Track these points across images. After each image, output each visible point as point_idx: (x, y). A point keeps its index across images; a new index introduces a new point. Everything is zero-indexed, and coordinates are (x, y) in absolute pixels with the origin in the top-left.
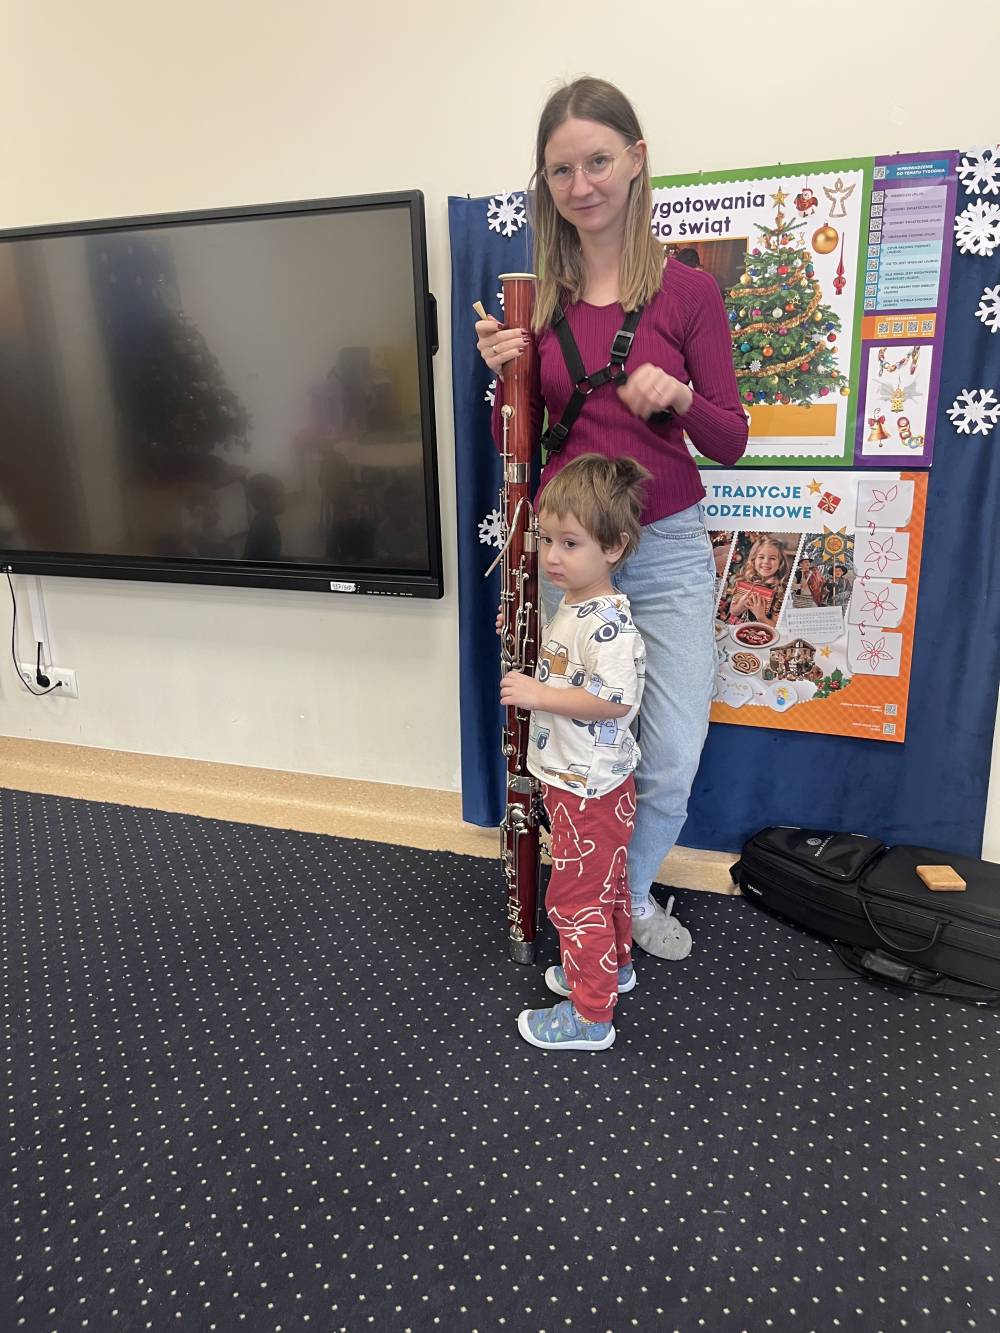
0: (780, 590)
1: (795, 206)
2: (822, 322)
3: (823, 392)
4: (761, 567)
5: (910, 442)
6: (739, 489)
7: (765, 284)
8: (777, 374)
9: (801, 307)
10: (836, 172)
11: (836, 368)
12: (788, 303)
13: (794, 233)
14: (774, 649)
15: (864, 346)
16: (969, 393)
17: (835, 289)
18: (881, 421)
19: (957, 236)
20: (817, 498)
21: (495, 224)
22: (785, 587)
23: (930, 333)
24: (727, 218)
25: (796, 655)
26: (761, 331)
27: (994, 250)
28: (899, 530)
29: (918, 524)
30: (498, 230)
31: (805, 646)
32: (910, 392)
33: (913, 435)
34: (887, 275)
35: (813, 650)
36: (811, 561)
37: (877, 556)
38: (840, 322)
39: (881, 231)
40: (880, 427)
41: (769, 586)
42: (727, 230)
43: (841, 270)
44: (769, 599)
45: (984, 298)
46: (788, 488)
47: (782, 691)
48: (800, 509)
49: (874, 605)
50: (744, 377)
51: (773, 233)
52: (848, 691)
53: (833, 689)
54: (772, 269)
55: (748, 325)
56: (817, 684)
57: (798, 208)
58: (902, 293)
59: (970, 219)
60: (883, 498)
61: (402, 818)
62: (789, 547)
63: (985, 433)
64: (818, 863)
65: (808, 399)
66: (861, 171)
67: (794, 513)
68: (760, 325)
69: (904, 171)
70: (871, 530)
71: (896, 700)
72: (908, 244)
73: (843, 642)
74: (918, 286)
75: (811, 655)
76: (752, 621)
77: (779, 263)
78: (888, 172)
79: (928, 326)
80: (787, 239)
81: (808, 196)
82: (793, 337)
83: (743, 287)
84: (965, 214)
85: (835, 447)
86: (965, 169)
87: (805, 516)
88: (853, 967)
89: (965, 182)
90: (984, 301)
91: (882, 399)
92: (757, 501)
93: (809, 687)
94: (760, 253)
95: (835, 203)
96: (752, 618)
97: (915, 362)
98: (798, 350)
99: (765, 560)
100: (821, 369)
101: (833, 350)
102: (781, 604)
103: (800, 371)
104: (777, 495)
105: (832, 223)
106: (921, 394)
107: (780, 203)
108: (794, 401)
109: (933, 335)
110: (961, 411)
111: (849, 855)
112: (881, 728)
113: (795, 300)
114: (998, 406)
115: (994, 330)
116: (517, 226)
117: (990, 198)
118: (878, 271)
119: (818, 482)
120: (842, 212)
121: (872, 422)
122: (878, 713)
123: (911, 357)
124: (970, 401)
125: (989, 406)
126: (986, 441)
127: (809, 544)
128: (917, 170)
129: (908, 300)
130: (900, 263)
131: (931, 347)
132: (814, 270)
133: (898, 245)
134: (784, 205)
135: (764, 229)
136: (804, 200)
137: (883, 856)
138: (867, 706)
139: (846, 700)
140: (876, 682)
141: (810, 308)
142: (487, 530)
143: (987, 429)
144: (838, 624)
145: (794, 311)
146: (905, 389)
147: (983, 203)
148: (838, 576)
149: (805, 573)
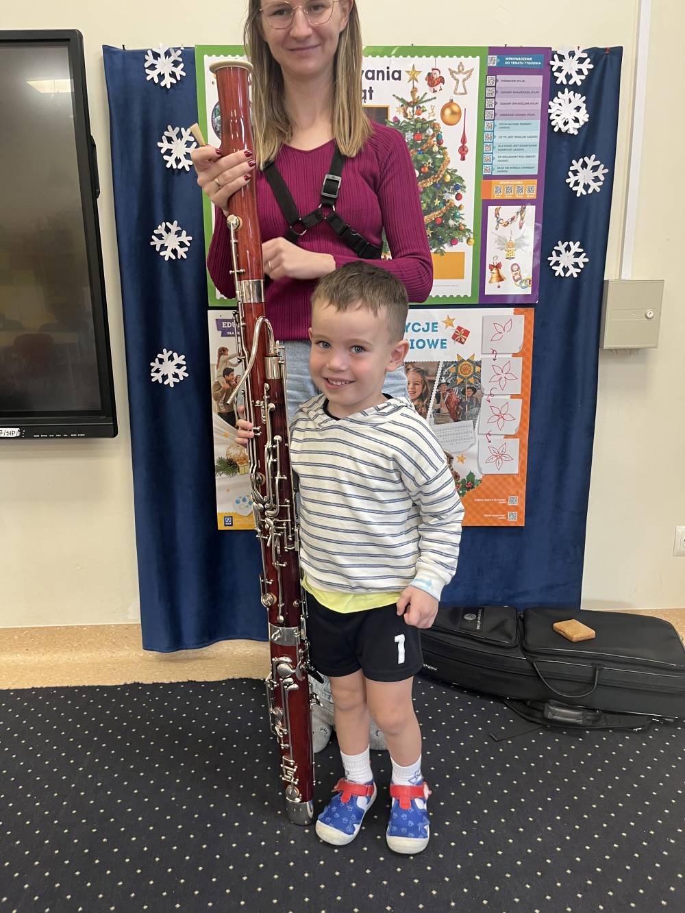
0: (424, 410)
1: (427, 82)
2: (451, 183)
3: (453, 242)
5: (520, 283)
9: (434, 170)
10: (459, 56)
11: (463, 222)
12: (423, 166)
13: (427, 105)
15: (485, 204)
16: (563, 244)
17: (460, 156)
18: (498, 266)
19: (551, 117)
20: (451, 331)
21: (152, 75)
22: (428, 407)
23: (533, 195)
24: (371, 88)
27: (578, 130)
28: (515, 355)
29: (529, 351)
30: (156, 80)
32: (519, 243)
33: (523, 278)
34: (500, 146)
36: (447, 384)
37: (498, 377)
38: (465, 183)
39: (494, 109)
40: (498, 271)
42: (371, 98)
43: (464, 140)
45: (571, 168)
46: (428, 324)
48: (438, 340)
49: (497, 417)
51: (409, 104)
52: (480, 488)
53: (468, 489)
54: (410, 136)
57: (428, 84)
58: (512, 162)
59: (560, 104)
60: (501, 330)
61: (77, 658)
62: (430, 374)
63: (575, 276)
64: (479, 634)
65: (441, 248)
66: (478, 58)
67: (433, 344)
69: (510, 61)
70: (494, 356)
71: (517, 493)
72: (517, 122)
73: (474, 449)
74: (523, 157)
77: (414, 130)
79: (530, 190)
80: (421, 110)
81: (437, 75)
84: (556, 99)
85: (463, 287)
86: (556, 64)
87: (442, 347)
89: (556, 74)
90: (572, 171)
91: (498, 248)
94: (399, 121)
95: (458, 82)
97: (522, 219)
98: (432, 206)
100: (451, 222)
101: (460, 208)
103: (435, 224)
104: (419, 330)
105: (456, 99)
106: (527, 245)
107: (414, 78)
109: (535, 198)
110: (558, 259)
111: (502, 624)
112: (507, 516)
113: (429, 163)
114: (584, 254)
115: (578, 195)
116: (176, 79)
117: (574, 88)
118: (492, 142)
119: (451, 318)
120: (464, 92)
121: (492, 267)
122: (504, 504)
123: (519, 215)
124: (563, 251)
125: (577, 255)
126: (576, 282)
127: (446, 370)
128: (519, 61)
129: (516, 168)
130: (509, 137)
131: (534, 207)
132: (443, 138)
133: (507, 122)
134: (417, 81)
135: (402, 100)
136: (433, 78)
137: (523, 620)
138: (495, 500)
139: (479, 497)
140: (501, 479)
141: (441, 171)
142: (158, 369)
143: (577, 273)
144: (471, 435)
145: (428, 173)
146: (515, 240)
147: (569, 92)
148: (470, 395)
149: (443, 394)
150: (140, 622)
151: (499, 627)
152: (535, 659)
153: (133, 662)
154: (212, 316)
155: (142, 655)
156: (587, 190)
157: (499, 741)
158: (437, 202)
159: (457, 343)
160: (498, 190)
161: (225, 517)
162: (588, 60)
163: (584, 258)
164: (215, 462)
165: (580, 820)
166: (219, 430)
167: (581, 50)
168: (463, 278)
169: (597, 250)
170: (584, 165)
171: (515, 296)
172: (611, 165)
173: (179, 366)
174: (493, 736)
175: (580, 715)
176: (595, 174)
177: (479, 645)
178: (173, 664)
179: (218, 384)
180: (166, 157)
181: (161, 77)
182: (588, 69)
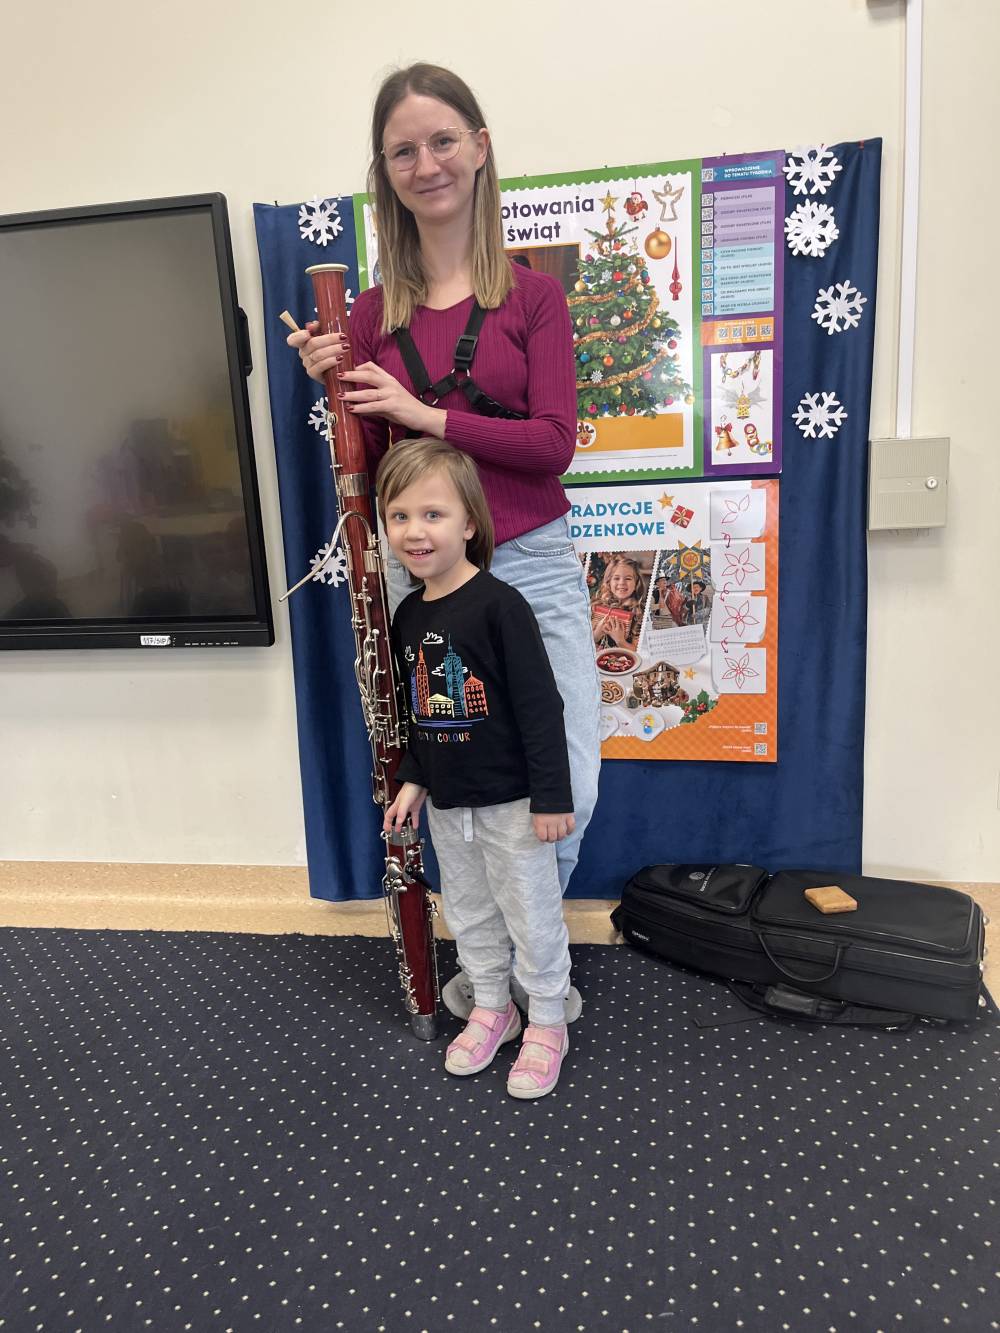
0: (639, 612)
1: (626, 210)
2: (662, 329)
3: (668, 401)
4: (616, 589)
5: (758, 449)
6: (589, 507)
7: (600, 290)
8: (619, 384)
9: (639, 314)
10: (664, 175)
11: (679, 376)
12: (625, 310)
13: (627, 238)
14: (638, 675)
15: (705, 353)
16: (812, 396)
17: (672, 295)
18: (728, 428)
19: (789, 238)
20: (666, 514)
21: (307, 232)
22: (643, 608)
23: (769, 337)
24: (557, 223)
25: (659, 679)
26: (599, 340)
27: (825, 250)
28: (755, 540)
29: (773, 533)
30: (312, 238)
31: (668, 669)
32: (754, 398)
33: (762, 441)
34: (722, 279)
35: (677, 673)
36: (668, 579)
37: (734, 569)
38: (679, 328)
39: (713, 234)
40: (728, 435)
41: (627, 609)
42: (557, 236)
43: (676, 275)
44: (627, 622)
45: (819, 300)
46: (639, 504)
47: (648, 718)
48: (652, 525)
49: (735, 621)
50: (585, 389)
51: (604, 238)
52: (715, 712)
53: (701, 712)
54: (607, 276)
55: (586, 334)
56: (683, 709)
57: (628, 212)
58: (739, 298)
59: (800, 220)
60: (736, 509)
61: (239, 903)
62: (644, 565)
63: (831, 436)
64: (703, 898)
65: (653, 409)
66: (689, 174)
67: (646, 529)
68: (598, 334)
69: (731, 173)
70: (727, 542)
71: (766, 718)
72: (742, 247)
73: (706, 661)
74: (754, 290)
75: (675, 678)
76: (612, 646)
77: (613, 269)
78: (716, 174)
79: (766, 330)
80: (620, 244)
81: (638, 200)
82: (633, 346)
83: (577, 294)
84: (794, 215)
85: (683, 457)
86: (792, 169)
87: (658, 533)
88: (754, 1006)
89: (792, 183)
90: (820, 303)
91: (727, 406)
92: (607, 520)
93: (675, 712)
94: (593, 259)
95: (665, 206)
96: (612, 643)
97: (756, 367)
98: (639, 359)
99: (621, 581)
100: (664, 377)
101: (674, 358)
102: (640, 627)
104: (629, 512)
105: (664, 227)
106: (766, 399)
107: (609, 207)
108: (639, 411)
109: (772, 339)
110: (806, 415)
111: (738, 884)
112: (753, 749)
113: (633, 307)
114: (842, 408)
115: (830, 332)
116: (333, 235)
117: (818, 198)
118: (713, 275)
119: (669, 496)
120: (673, 216)
121: (719, 430)
122: (749, 733)
123: (752, 362)
124: (813, 405)
125: (832, 409)
126: (832, 444)
128: (740, 172)
129: (745, 304)
130: (734, 267)
131: (772, 351)
132: (649, 275)
133: (730, 248)
134: (613, 210)
135: (596, 234)
136: (634, 203)
138: (736, 727)
139: (715, 723)
140: (743, 701)
141: (649, 315)
142: (320, 566)
143: (833, 432)
144: (701, 643)
145: (631, 318)
146: (749, 395)
147: (811, 204)
148: (698, 592)
149: (663, 593)
150: (306, 865)
152: (763, 930)
153: (298, 910)
155: (309, 903)
156: (842, 326)
158: (645, 353)
159: (678, 527)
160: (723, 334)
162: (834, 161)
163: (842, 412)
167: (825, 148)
168: (681, 445)
169: (857, 401)
170: (837, 294)
171: (753, 465)
172: (870, 290)
173: (344, 563)
176: (852, 305)
178: (343, 917)
181: (317, 234)
182: (835, 172)
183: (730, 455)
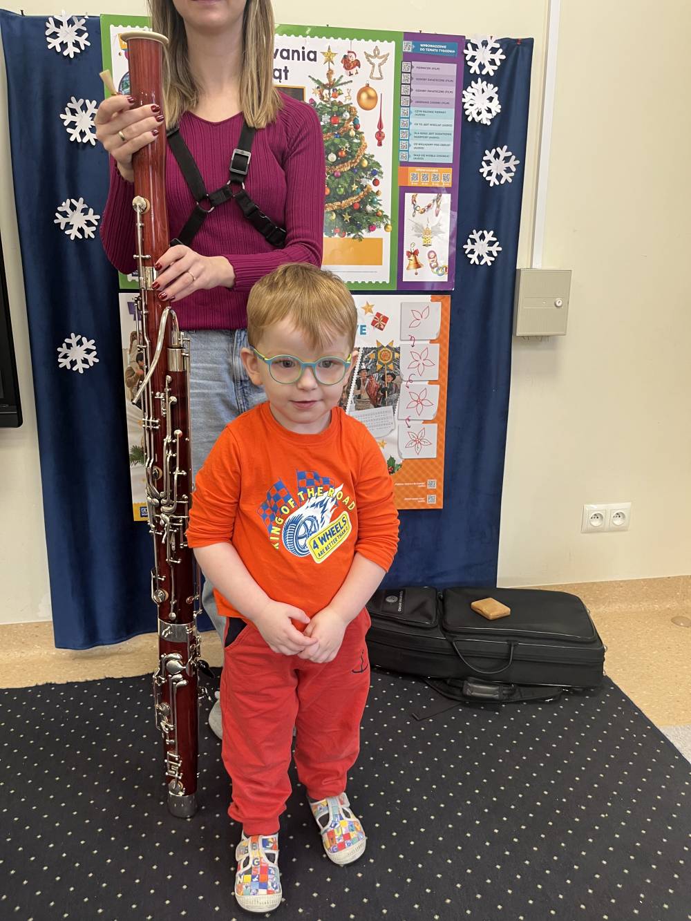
0: (345, 397)
1: (343, 65)
2: (368, 168)
3: (371, 228)
5: (437, 270)
8: (335, 211)
9: (351, 155)
10: (374, 40)
11: (381, 208)
12: (340, 150)
13: (343, 88)
15: (402, 191)
16: (477, 232)
17: (377, 141)
18: (416, 253)
19: (466, 106)
20: (370, 317)
21: (54, 43)
24: (286, 67)
27: (491, 120)
28: (432, 341)
29: (445, 337)
30: (59, 49)
32: (436, 231)
33: (440, 266)
34: (415, 133)
36: (367, 370)
37: (417, 363)
38: (382, 169)
39: (410, 96)
40: (416, 259)
42: (286, 78)
43: (380, 126)
45: (485, 158)
49: (416, 403)
51: (325, 86)
54: (326, 119)
57: (344, 67)
58: (427, 149)
59: (473, 94)
60: (419, 317)
63: (489, 264)
65: (360, 233)
66: (393, 43)
69: (425, 48)
70: (412, 343)
71: (436, 477)
72: (431, 109)
73: (394, 434)
74: (438, 145)
77: (331, 113)
78: (414, 47)
79: (445, 178)
80: (337, 93)
81: (352, 58)
82: (345, 180)
84: (469, 89)
85: (381, 274)
86: (470, 53)
87: (362, 333)
88: (452, 697)
89: (470, 63)
90: (485, 161)
94: (315, 103)
95: (374, 67)
97: (438, 206)
98: (350, 191)
100: (369, 208)
101: (377, 193)
102: (345, 408)
103: (352, 209)
105: (372, 84)
106: (443, 233)
107: (329, 60)
108: (349, 234)
109: (450, 186)
110: (473, 247)
111: (423, 605)
112: (426, 500)
113: (346, 148)
114: (497, 243)
115: (491, 185)
116: (80, 49)
117: (487, 78)
118: (409, 129)
119: (370, 304)
120: (380, 77)
121: (409, 254)
122: (423, 488)
123: (435, 202)
124: (478, 239)
125: (491, 244)
126: (491, 270)
127: (366, 357)
128: (434, 48)
129: (432, 156)
130: (425, 125)
131: (450, 195)
132: (360, 123)
133: (422, 109)
134: (333, 63)
135: (318, 82)
136: (349, 60)
137: (443, 601)
138: (415, 484)
139: (399, 481)
140: (420, 464)
141: (359, 156)
142: (66, 354)
143: (491, 261)
144: (391, 420)
145: (345, 157)
146: (432, 228)
147: (482, 82)
148: (389, 382)
149: (363, 381)
150: (51, 620)
151: (420, 608)
152: (456, 639)
153: (46, 662)
154: (124, 299)
155: (54, 653)
156: (499, 181)
157: (420, 720)
158: (355, 187)
159: (376, 329)
160: (415, 177)
161: (141, 508)
162: (501, 51)
163: (498, 246)
164: (130, 451)
165: (497, 792)
166: (132, 417)
167: (494, 39)
168: (380, 264)
169: (509, 239)
170: (497, 156)
171: (433, 283)
172: (521, 156)
173: (89, 351)
174: (416, 717)
175: (497, 690)
176: (507, 165)
177: (400, 627)
178: (86, 661)
179: (131, 370)
180: (69, 130)
181: (64, 45)
182: (500, 60)
183: (416, 274)
